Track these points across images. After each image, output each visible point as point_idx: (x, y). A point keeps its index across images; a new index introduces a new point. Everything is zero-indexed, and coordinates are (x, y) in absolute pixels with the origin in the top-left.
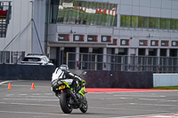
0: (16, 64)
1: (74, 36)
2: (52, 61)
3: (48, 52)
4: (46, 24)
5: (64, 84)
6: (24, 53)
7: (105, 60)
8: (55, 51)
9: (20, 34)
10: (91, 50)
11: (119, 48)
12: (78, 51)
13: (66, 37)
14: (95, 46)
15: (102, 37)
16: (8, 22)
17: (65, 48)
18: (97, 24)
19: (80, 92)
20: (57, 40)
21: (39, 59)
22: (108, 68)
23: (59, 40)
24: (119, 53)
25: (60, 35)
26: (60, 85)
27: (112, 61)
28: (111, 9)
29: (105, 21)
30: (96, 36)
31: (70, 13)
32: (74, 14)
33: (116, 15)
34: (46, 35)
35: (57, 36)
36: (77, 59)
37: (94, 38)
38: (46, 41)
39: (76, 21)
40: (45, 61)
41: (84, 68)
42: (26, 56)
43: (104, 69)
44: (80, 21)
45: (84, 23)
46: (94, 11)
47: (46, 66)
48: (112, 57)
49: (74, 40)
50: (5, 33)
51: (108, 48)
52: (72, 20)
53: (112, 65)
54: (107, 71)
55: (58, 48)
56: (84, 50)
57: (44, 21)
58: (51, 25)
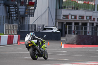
0: (39, 32)
1: (71, 16)
2: (59, 30)
3: (57, 25)
4: (56, 9)
5: (32, 43)
6: (43, 25)
7: (88, 29)
8: (61, 24)
9: (42, 15)
10: (80, 24)
11: (96, 23)
12: (73, 24)
13: (67, 16)
14: (83, 22)
15: (87, 16)
16: (35, 8)
17: (66, 23)
18: (84, 10)
19: (42, 47)
20: (62, 18)
21: (52, 29)
22: (90, 34)
23: (63, 18)
24: (96, 26)
25: (64, 16)
26: (30, 44)
27: (92, 30)
28: (92, 1)
29: (89, 8)
30: (83, 16)
31: (69, 3)
32: (72, 4)
33: (95, 5)
34: (56, 16)
35: (62, 16)
36: (73, 29)
37: (82, 17)
38: (56, 19)
39: (73, 8)
40: (55, 30)
41: (76, 34)
42: (45, 27)
43: (88, 34)
44: (74, 8)
45: (77, 9)
46: (83, 2)
47: (56, 33)
48: (92, 28)
49: (71, 18)
50: (34, 14)
51: (90, 23)
52: (70, 7)
53: (92, 32)
54: (89, 36)
55: (62, 23)
56: (76, 24)
57: (55, 8)
58: (59, 10)
